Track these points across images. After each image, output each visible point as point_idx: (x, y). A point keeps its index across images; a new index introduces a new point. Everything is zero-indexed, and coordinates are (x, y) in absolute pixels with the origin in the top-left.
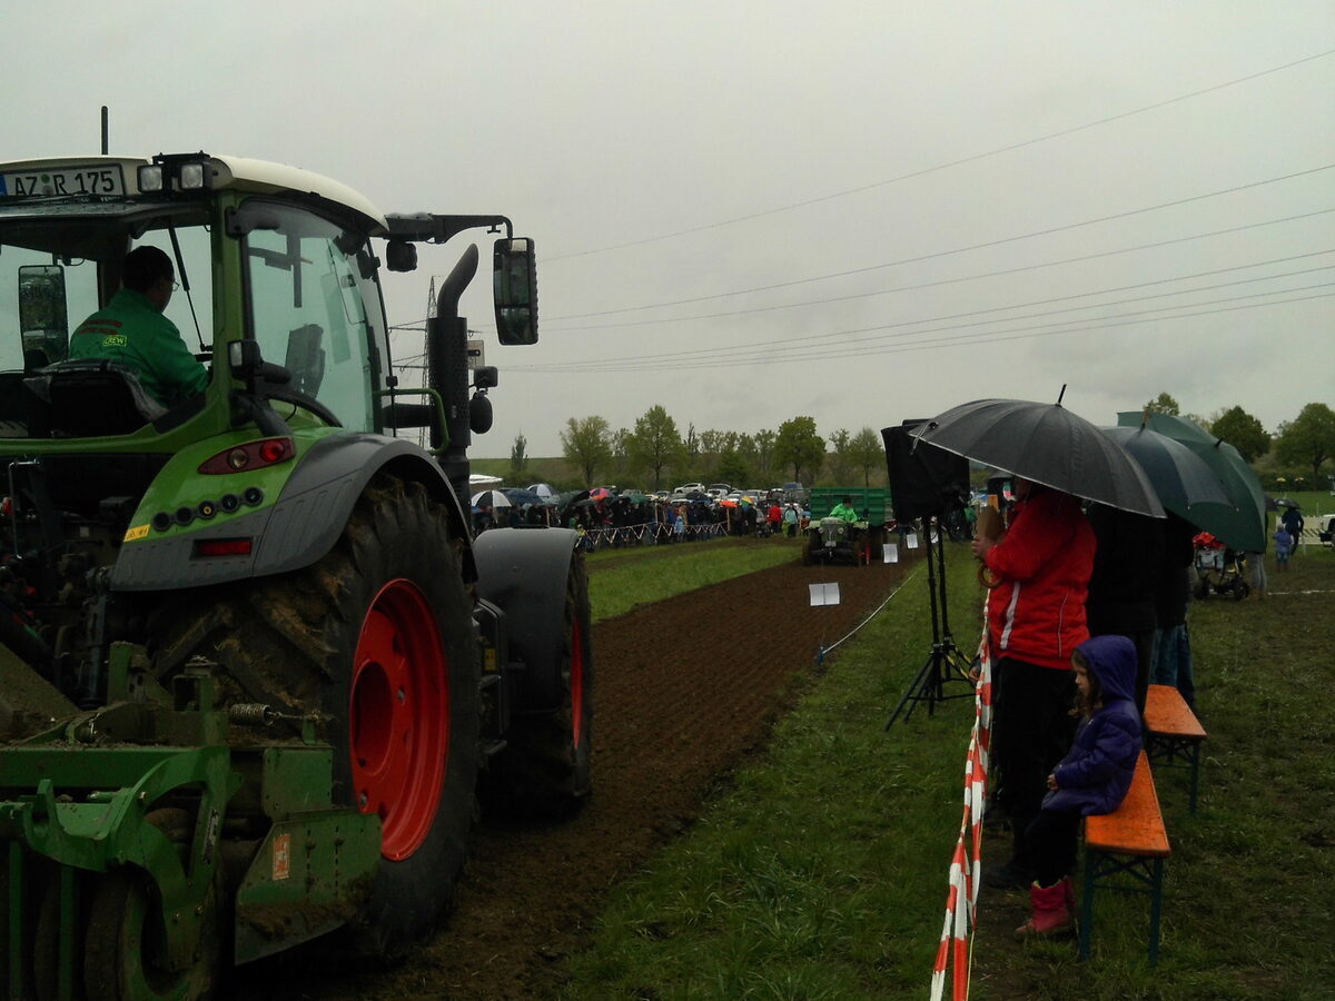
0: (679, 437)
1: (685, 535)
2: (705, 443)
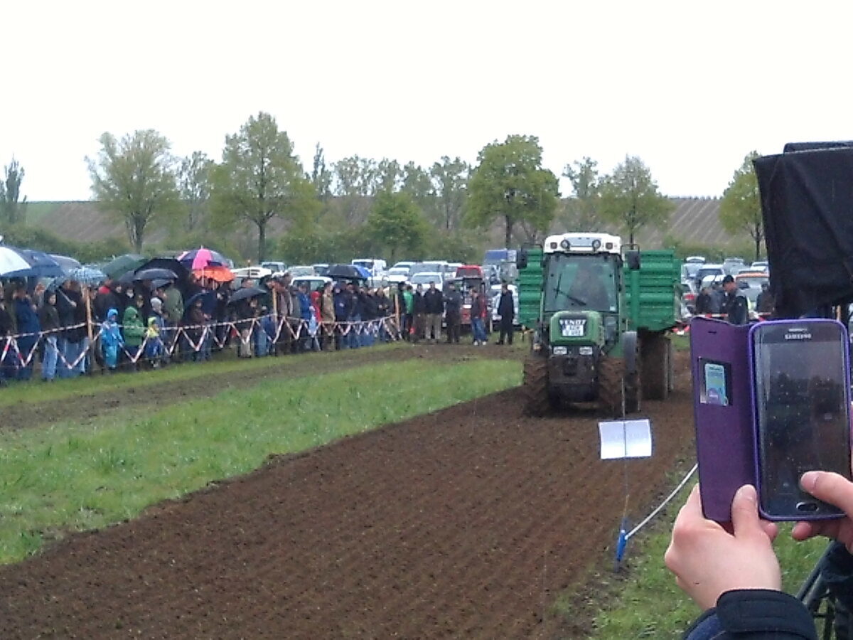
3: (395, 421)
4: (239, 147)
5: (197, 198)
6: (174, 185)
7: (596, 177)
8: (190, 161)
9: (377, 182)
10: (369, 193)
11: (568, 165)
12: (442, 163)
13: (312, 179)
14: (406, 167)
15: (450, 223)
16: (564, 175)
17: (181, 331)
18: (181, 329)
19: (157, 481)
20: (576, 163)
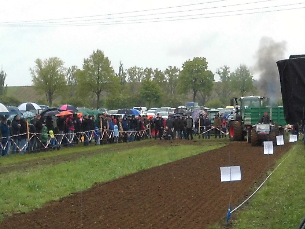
0: (113, 71)
1: (120, 138)
2: (130, 75)
3: (145, 169)
4: (89, 64)
5: (73, 84)
6: (64, 79)
7: (229, 73)
8: (71, 70)
9: (144, 77)
10: (141, 81)
11: (218, 69)
12: (169, 69)
13: (118, 76)
14: (155, 71)
15: (172, 92)
16: (216, 73)
17: (64, 136)
18: (64, 134)
19: (50, 193)
20: (221, 68)
